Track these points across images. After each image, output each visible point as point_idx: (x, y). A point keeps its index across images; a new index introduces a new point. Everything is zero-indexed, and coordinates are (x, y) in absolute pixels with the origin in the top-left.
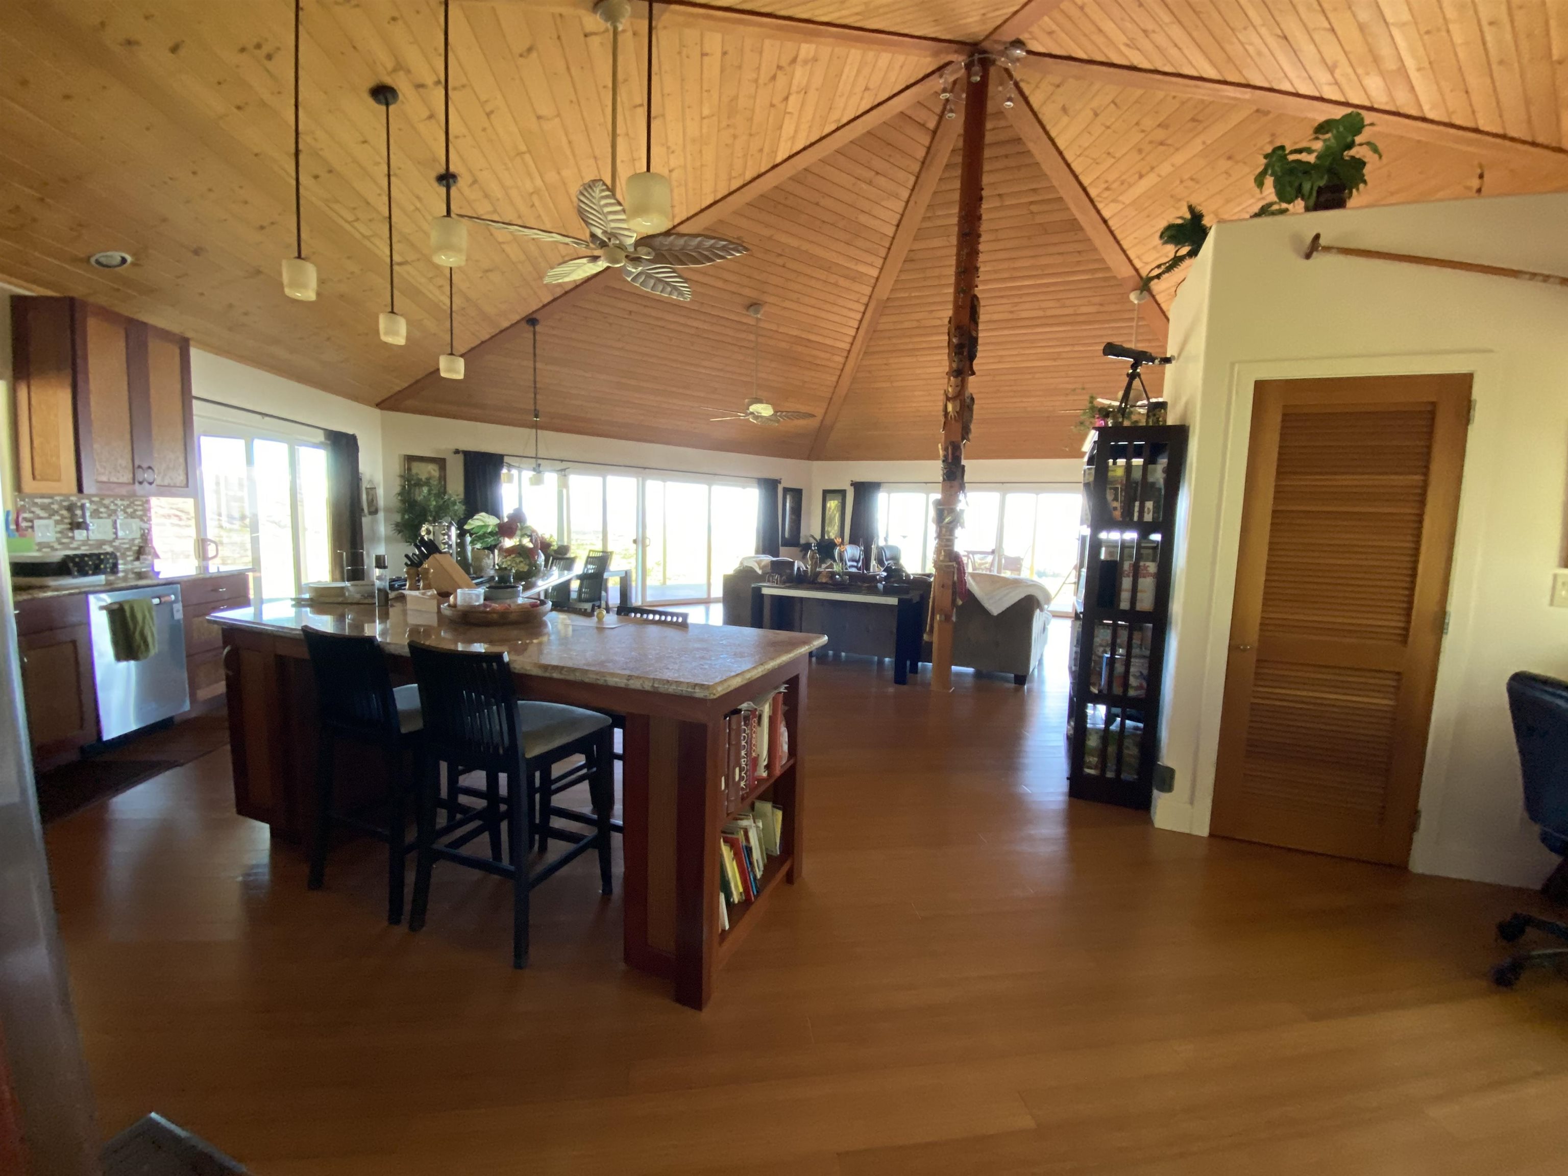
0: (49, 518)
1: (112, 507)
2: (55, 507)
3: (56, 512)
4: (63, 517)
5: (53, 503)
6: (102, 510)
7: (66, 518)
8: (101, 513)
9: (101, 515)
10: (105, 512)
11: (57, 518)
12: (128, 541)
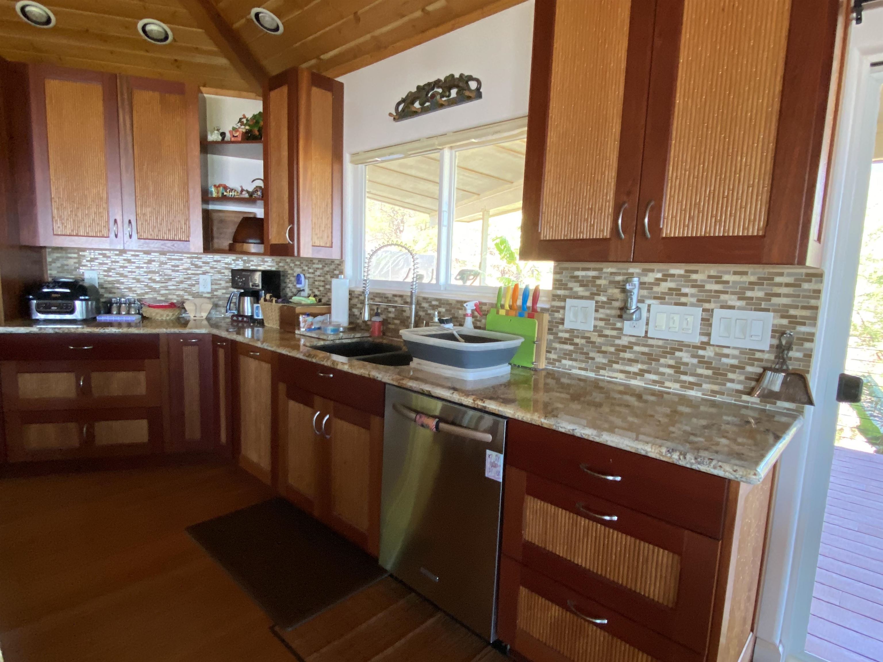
0: (591, 297)
1: (712, 286)
2: (603, 282)
3: (601, 290)
4: (610, 299)
5: (599, 278)
6: (687, 290)
7: (617, 300)
8: (686, 295)
9: (683, 300)
10: (693, 295)
11: (603, 299)
12: (736, 352)
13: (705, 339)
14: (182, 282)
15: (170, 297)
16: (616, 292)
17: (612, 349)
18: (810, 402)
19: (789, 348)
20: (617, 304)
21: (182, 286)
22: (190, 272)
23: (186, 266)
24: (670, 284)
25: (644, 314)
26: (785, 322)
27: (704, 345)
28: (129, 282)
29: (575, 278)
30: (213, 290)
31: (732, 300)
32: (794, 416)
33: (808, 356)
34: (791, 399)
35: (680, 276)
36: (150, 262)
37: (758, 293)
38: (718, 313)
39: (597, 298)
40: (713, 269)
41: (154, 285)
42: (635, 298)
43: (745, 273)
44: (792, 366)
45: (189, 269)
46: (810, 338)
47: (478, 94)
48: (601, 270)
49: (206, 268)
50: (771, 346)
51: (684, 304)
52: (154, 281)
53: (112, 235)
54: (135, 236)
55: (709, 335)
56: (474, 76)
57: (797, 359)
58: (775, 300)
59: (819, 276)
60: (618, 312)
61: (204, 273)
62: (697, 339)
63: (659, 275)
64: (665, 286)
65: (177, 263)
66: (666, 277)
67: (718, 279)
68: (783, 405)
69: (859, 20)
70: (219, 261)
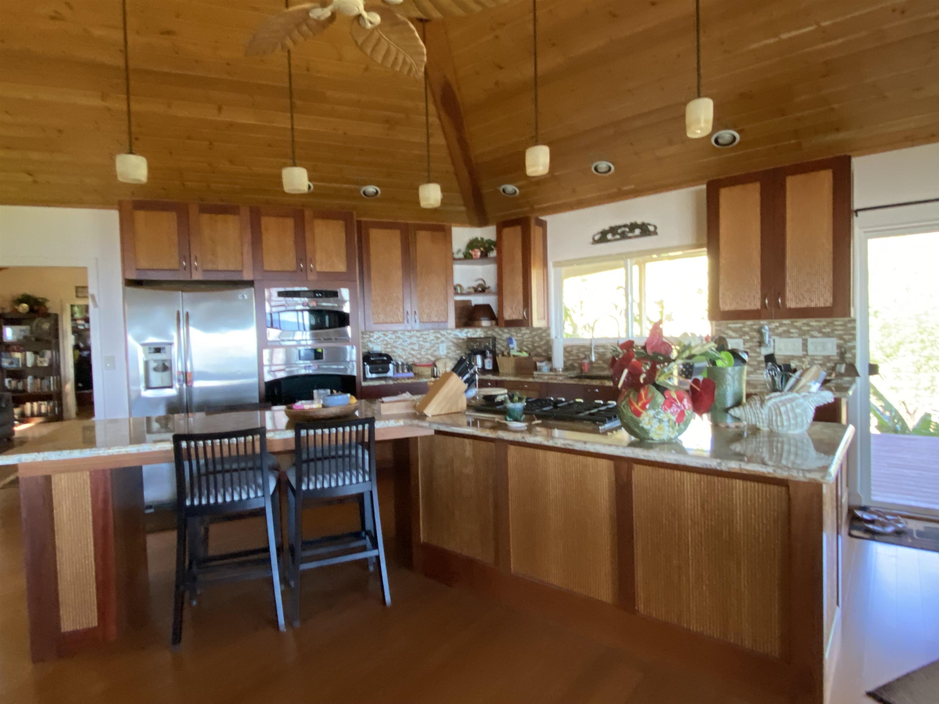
0: (740, 337)
1: (805, 328)
2: (746, 329)
3: (745, 333)
4: (752, 338)
5: (744, 327)
6: (792, 330)
7: (755, 338)
8: (793, 333)
9: (792, 335)
10: (796, 333)
11: (747, 337)
12: (821, 358)
13: (805, 353)
14: (429, 349)
15: (422, 360)
16: (755, 334)
17: (755, 363)
18: (857, 375)
19: (845, 352)
20: (756, 340)
21: (429, 352)
22: (433, 342)
23: (432, 338)
24: (785, 328)
25: (772, 343)
26: (841, 342)
27: (805, 356)
28: (399, 352)
29: (730, 329)
30: (448, 353)
31: (815, 333)
32: (852, 383)
33: (854, 356)
34: (849, 376)
35: (789, 324)
36: (411, 337)
37: (828, 330)
38: (810, 340)
39: (744, 337)
40: (805, 321)
41: (413, 353)
42: (767, 336)
43: (821, 321)
44: (848, 361)
45: (433, 340)
46: (854, 347)
47: (655, 233)
48: (744, 323)
49: (443, 339)
50: (837, 353)
51: (793, 337)
52: (413, 349)
53: (406, 321)
54: (418, 321)
55: (806, 351)
56: (651, 223)
57: (849, 358)
58: (836, 332)
59: (854, 321)
60: (757, 344)
61: (442, 342)
62: (800, 353)
63: (777, 324)
64: (781, 330)
65: (426, 336)
66: (781, 325)
67: (808, 325)
68: (847, 379)
69: (857, 216)
70: (450, 334)
